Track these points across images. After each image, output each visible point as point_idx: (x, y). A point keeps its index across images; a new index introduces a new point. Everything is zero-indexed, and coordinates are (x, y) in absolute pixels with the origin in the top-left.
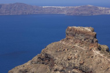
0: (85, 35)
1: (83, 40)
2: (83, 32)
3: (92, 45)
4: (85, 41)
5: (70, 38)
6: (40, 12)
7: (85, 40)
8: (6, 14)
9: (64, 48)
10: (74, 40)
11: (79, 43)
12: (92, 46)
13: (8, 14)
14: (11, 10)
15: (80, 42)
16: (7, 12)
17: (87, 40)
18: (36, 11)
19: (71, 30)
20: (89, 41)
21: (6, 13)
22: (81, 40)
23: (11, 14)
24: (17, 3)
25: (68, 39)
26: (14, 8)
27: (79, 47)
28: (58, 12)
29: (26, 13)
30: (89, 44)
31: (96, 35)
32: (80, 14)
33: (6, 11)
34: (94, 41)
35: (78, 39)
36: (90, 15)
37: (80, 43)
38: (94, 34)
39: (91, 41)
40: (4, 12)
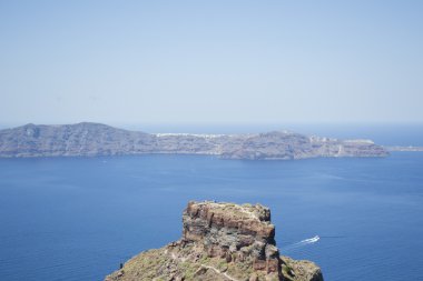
0: (239, 231)
1: (232, 248)
2: (232, 223)
3: (260, 266)
4: (239, 253)
5: (193, 241)
6: (148, 148)
7: (238, 248)
8: (54, 154)
9: (171, 275)
10: (206, 247)
11: (219, 257)
12: (262, 269)
13: (57, 154)
14: (67, 142)
15: (222, 253)
16: (55, 147)
17: (245, 249)
18: (137, 147)
19: (196, 215)
20: (250, 252)
21: (51, 151)
22: (228, 247)
23: (67, 154)
24: (85, 124)
25: (186, 242)
26: (77, 136)
27: (218, 271)
28: (197, 150)
29: (109, 151)
30: (252, 263)
31: (273, 232)
32: (258, 154)
33: (52, 144)
34: (268, 254)
35: (217, 244)
36: (286, 158)
37: (223, 257)
38: (268, 231)
39: (256, 252)
40: (47, 147)
